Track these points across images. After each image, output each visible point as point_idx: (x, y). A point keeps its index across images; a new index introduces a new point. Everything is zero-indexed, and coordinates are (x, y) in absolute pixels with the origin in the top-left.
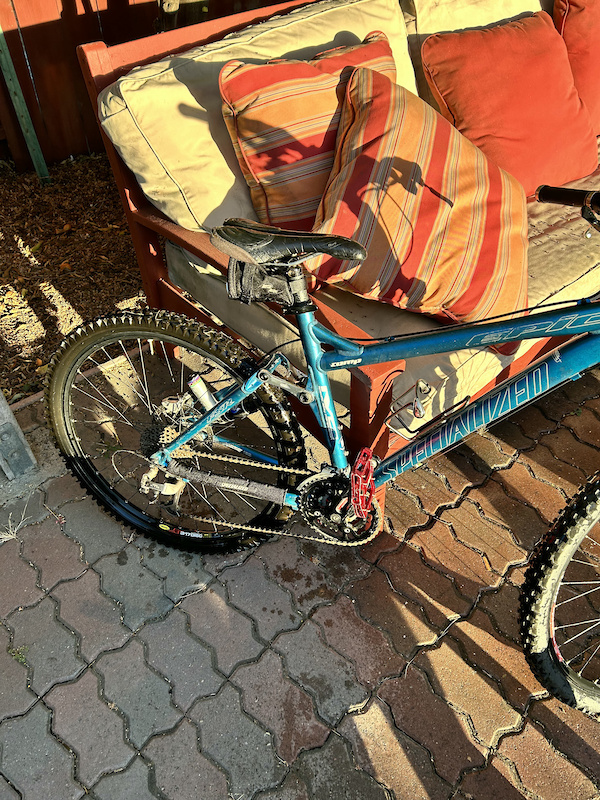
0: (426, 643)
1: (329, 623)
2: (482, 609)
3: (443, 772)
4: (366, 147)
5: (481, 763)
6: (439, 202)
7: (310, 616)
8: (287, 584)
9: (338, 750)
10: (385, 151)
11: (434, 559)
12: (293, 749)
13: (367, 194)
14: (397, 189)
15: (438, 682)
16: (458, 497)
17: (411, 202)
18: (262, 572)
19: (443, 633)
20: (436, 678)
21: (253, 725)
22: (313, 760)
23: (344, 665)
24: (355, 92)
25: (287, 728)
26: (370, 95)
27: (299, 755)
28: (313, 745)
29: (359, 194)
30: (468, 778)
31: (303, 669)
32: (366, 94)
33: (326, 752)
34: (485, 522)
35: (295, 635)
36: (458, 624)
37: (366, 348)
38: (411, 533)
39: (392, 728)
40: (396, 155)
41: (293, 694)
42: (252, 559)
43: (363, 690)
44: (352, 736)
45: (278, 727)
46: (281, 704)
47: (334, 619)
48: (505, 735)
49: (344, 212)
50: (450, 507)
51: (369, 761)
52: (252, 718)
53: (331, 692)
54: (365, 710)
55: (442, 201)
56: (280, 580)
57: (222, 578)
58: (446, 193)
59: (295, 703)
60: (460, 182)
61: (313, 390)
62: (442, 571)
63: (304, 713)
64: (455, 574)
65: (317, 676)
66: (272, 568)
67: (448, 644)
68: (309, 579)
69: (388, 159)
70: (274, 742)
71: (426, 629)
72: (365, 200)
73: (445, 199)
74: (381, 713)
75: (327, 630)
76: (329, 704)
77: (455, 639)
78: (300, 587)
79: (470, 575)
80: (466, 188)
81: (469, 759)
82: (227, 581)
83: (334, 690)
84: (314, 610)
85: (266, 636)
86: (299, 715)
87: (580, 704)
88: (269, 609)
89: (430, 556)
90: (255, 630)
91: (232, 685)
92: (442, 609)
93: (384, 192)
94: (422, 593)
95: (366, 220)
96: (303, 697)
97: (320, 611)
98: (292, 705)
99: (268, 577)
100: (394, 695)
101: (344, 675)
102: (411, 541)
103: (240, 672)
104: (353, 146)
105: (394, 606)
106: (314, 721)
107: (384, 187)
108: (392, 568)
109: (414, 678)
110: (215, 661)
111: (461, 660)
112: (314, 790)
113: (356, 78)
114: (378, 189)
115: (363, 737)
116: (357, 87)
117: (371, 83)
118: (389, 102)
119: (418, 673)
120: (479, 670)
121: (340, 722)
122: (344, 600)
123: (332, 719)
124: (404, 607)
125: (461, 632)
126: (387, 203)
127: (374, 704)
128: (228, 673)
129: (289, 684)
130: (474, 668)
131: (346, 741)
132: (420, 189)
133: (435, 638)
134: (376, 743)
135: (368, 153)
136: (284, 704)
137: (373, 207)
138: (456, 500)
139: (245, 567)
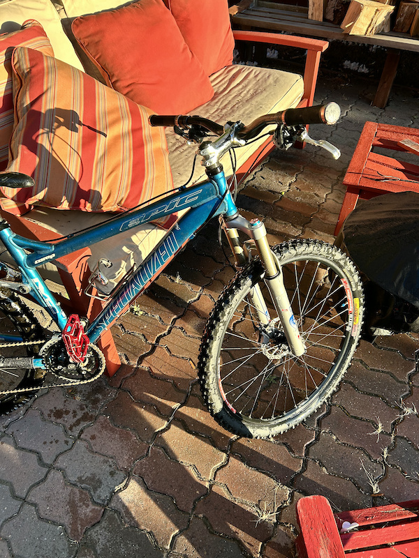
0: (160, 429)
1: (93, 437)
2: (193, 395)
3: (183, 507)
4: (32, 103)
5: (205, 492)
6: (96, 135)
7: (79, 436)
8: (59, 421)
9: (111, 519)
10: (46, 105)
11: (158, 372)
12: (80, 530)
13: (40, 138)
14: (62, 131)
15: (172, 451)
16: (169, 327)
17: (75, 138)
18: (39, 418)
19: (171, 418)
20: (170, 449)
21: (48, 526)
22: (95, 532)
23: (107, 462)
24: (18, 65)
25: (73, 519)
26: (29, 66)
27: (85, 533)
28: (93, 523)
29: (34, 138)
30: (199, 505)
31: (79, 475)
32: (26, 65)
33: (104, 524)
34: (188, 338)
35: (69, 453)
36: (179, 410)
37: (56, 246)
38: (141, 359)
39: (146, 491)
40: (55, 106)
41: (74, 493)
42: (30, 411)
43: (122, 474)
44: (119, 506)
45: (67, 520)
46: (66, 503)
47: (96, 433)
48: (218, 469)
49: (25, 152)
50: (165, 335)
51: (133, 518)
52: (47, 521)
53: (101, 483)
54: (126, 486)
55: (98, 134)
56: (53, 418)
57: (9, 431)
58: (100, 128)
59: (76, 499)
60: (109, 119)
61: (28, 283)
62: (163, 379)
63: (84, 504)
64: (173, 378)
65: (89, 476)
66: (46, 413)
67: (175, 425)
68: (74, 412)
69: (50, 110)
70: (65, 531)
71: (159, 420)
72: (39, 142)
73: (100, 132)
74: (137, 484)
75: (92, 442)
76: (100, 492)
77: (178, 420)
78: (69, 420)
79: (183, 376)
80: (115, 122)
81: (198, 492)
82: (13, 433)
83: (103, 481)
84: (82, 431)
85: (48, 461)
86: (80, 506)
87: (255, 435)
88: (48, 442)
89: (155, 371)
90: (40, 459)
91: (29, 503)
92: (168, 403)
93: (52, 134)
94: (153, 396)
95: (43, 156)
96: (81, 493)
97: (85, 431)
98: (74, 501)
99: (44, 420)
100: (144, 470)
101: (108, 469)
102: (142, 365)
103: (33, 492)
104: (23, 104)
105: (136, 412)
106: (92, 507)
107: (52, 130)
108: (132, 386)
109: (155, 454)
110: (12, 491)
111: (184, 432)
112: (99, 552)
113: (16, 55)
114: (47, 133)
115: (127, 504)
116: (18, 62)
117: (27, 57)
118: (43, 69)
119: (158, 450)
120: (196, 435)
121: (110, 500)
122: (102, 418)
123: (103, 500)
124: (143, 410)
125: (182, 414)
126: (57, 141)
127: (132, 481)
128: (24, 496)
129: (70, 488)
130: (193, 434)
131: (116, 511)
132: (81, 128)
133: (166, 423)
134: (137, 505)
135: (35, 108)
136: (69, 503)
137: (47, 146)
138: (167, 330)
139: (25, 419)
